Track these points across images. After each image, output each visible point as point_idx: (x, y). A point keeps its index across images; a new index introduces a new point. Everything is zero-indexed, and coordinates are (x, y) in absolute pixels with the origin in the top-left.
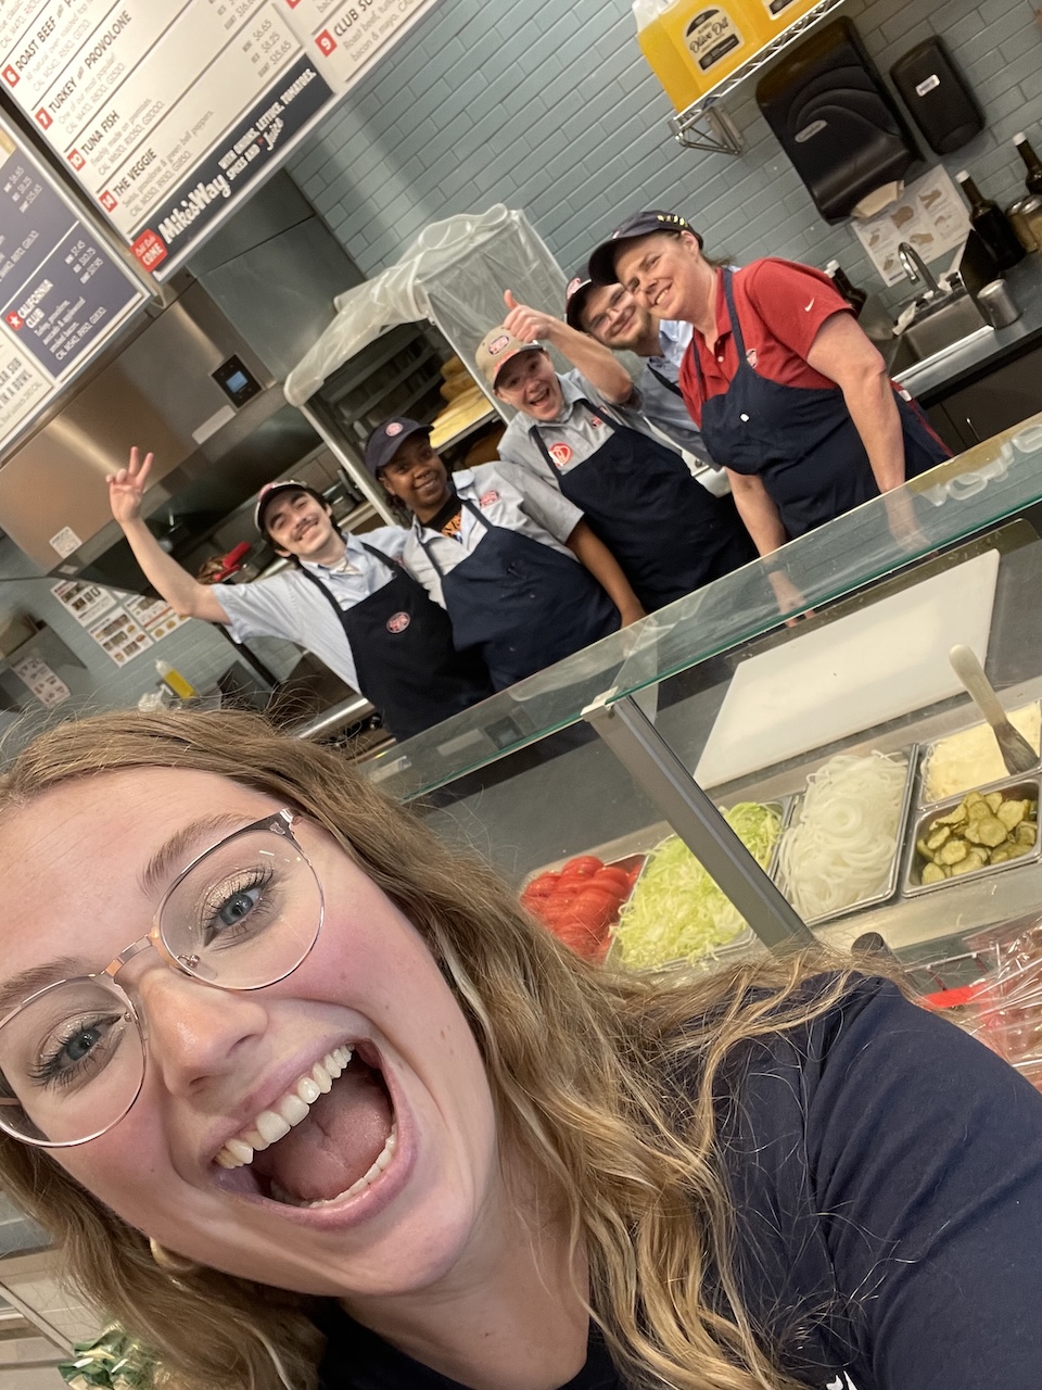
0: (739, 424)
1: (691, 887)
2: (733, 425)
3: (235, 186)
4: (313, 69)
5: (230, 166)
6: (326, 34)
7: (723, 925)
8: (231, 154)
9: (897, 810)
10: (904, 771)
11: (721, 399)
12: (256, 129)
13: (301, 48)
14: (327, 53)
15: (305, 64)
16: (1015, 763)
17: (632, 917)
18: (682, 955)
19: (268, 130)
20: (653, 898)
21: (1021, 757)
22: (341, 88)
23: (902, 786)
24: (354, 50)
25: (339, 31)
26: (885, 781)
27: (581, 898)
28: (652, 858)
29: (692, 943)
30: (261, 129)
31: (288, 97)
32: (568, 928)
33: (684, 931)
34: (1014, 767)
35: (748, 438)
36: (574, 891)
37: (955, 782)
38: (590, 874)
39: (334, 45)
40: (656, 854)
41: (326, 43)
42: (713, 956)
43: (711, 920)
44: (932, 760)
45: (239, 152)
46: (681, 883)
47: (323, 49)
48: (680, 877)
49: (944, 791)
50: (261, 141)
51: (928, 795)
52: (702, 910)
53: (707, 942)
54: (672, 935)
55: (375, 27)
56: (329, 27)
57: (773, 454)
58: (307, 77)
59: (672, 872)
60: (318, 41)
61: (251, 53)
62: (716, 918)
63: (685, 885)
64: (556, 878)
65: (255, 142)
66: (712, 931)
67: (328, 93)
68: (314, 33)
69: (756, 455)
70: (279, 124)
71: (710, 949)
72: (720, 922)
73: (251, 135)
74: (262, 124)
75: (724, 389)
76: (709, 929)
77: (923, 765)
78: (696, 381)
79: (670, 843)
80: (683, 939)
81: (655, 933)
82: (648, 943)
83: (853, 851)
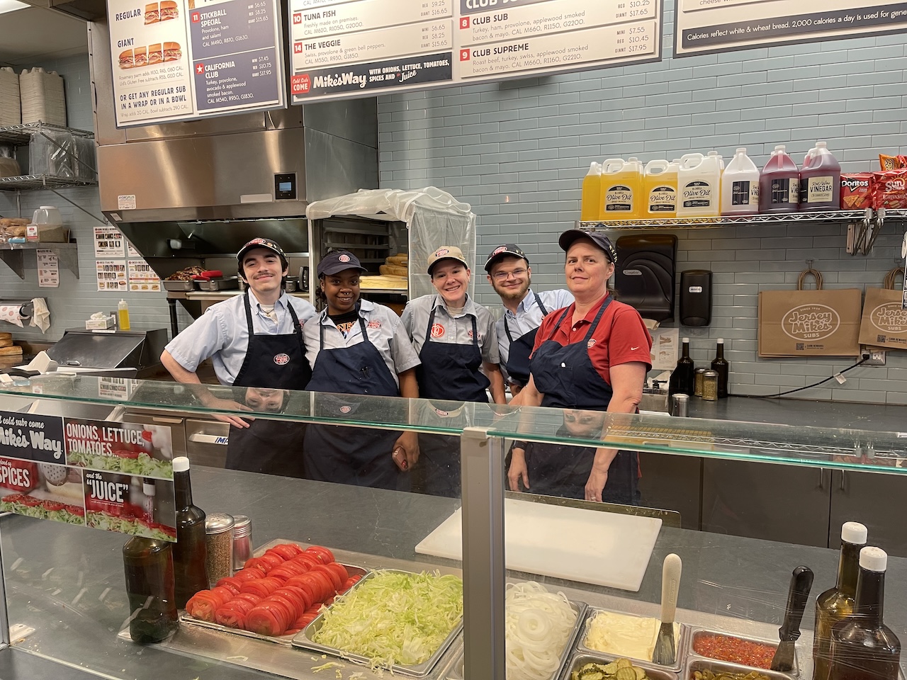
0: (559, 365)
1: (398, 610)
2: (555, 363)
3: (370, 85)
4: (450, 62)
5: (374, 75)
6: (468, 51)
7: (408, 650)
8: (379, 71)
9: (564, 640)
10: (575, 618)
11: (558, 347)
12: (400, 68)
13: (451, 49)
14: (462, 59)
15: (448, 56)
16: (660, 656)
17: (340, 607)
18: (367, 655)
19: (406, 73)
20: (361, 603)
21: (666, 654)
22: (457, 78)
23: (572, 626)
24: (476, 67)
25: (476, 54)
26: (562, 617)
27: (313, 574)
28: (372, 577)
29: (380, 651)
30: (403, 70)
31: (428, 65)
32: (293, 588)
33: (378, 638)
34: (658, 659)
35: (556, 374)
36: (308, 567)
37: (606, 644)
38: (326, 562)
39: (468, 58)
40: (377, 576)
41: (465, 55)
42: (390, 669)
43: (402, 641)
44: (595, 620)
45: (384, 72)
46: (391, 604)
47: (462, 56)
48: (391, 599)
49: (596, 646)
50: (398, 75)
51: (586, 642)
52: (398, 631)
53: (391, 657)
54: (368, 637)
55: (494, 65)
56: (472, 50)
57: (561, 392)
58: (444, 63)
59: (387, 593)
60: (462, 52)
61: (425, 33)
62: (406, 643)
63: (393, 607)
64: (299, 552)
65: (395, 73)
66: (399, 650)
67: (450, 77)
68: (462, 47)
69: (553, 385)
70: (414, 73)
71: (391, 663)
72: (407, 647)
73: (396, 69)
74: (406, 68)
75: (564, 344)
76: (396, 647)
77: (588, 620)
78: (553, 328)
79: (388, 573)
80: (375, 645)
81: (355, 628)
82: (347, 632)
83: (532, 652)
